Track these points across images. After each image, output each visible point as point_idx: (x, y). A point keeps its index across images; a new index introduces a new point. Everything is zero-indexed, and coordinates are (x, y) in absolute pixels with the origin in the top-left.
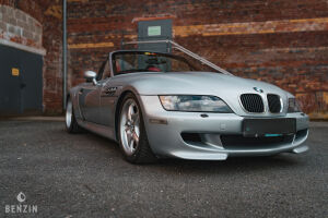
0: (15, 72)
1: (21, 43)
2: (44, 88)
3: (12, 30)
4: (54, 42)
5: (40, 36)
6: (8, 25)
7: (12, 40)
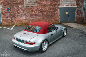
0: (67, 13)
1: (69, 6)
2: (76, 16)
3: (66, 4)
4: (80, 3)
5: (75, 3)
6: (65, 3)
7: (66, 6)
